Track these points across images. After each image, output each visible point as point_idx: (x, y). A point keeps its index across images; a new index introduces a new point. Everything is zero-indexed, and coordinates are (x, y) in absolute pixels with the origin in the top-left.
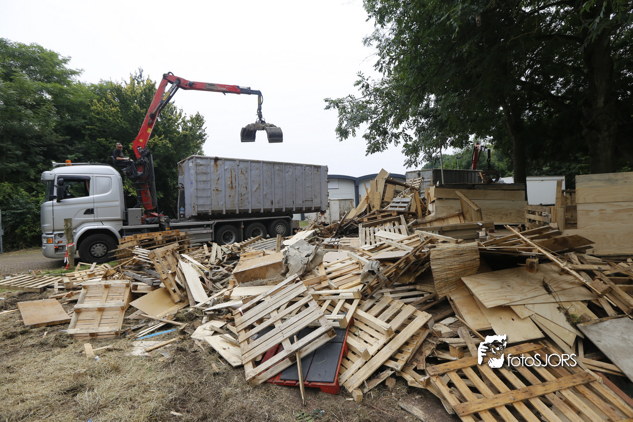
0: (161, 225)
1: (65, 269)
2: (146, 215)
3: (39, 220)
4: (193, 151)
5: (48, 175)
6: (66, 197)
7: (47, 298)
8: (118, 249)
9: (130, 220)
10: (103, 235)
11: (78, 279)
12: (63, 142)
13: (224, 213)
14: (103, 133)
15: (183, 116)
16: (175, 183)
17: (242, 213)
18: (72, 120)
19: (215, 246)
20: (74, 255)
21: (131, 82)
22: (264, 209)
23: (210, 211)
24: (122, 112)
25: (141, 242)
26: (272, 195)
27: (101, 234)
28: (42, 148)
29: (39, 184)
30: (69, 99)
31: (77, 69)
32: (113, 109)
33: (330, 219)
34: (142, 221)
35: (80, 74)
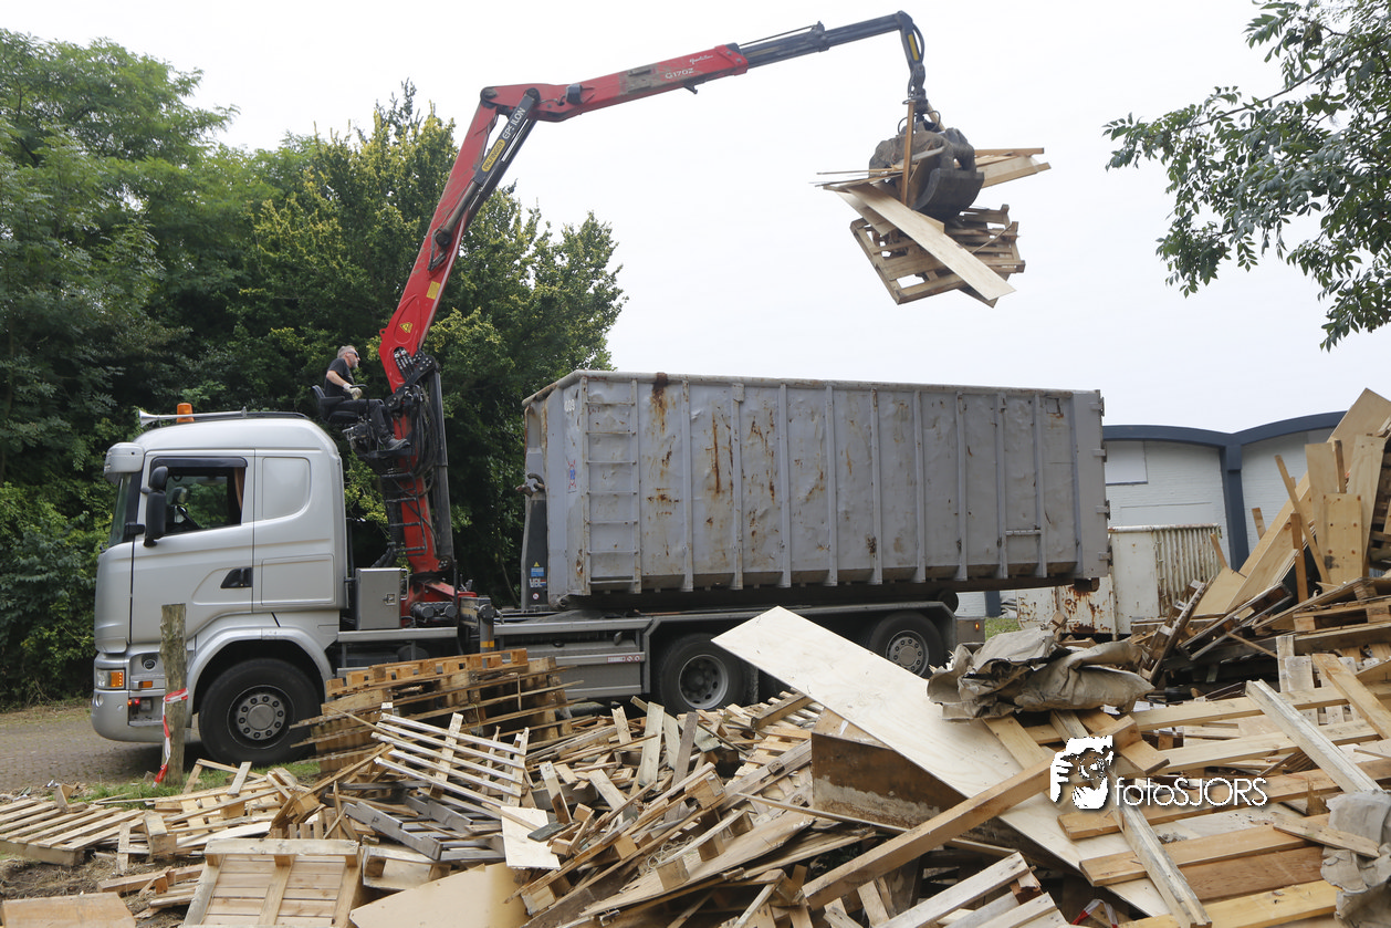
0: (463, 630)
1: (155, 784)
2: (416, 591)
3: (91, 606)
4: (572, 357)
5: (130, 454)
6: (174, 529)
7: (94, 889)
9: (361, 613)
10: (278, 662)
12: (171, 346)
13: (689, 587)
14: (288, 311)
15: (540, 233)
16: (510, 473)
17: (757, 587)
18: (198, 274)
19: (656, 715)
20: (186, 730)
21: (376, 130)
22: (840, 573)
23: (639, 580)
24: (347, 233)
25: (397, 692)
26: (871, 514)
27: (270, 661)
28: (109, 368)
29: (97, 486)
30: (193, 206)
31: (219, 108)
32: (320, 226)
33: (1117, 614)
34: (402, 613)
35: (225, 121)
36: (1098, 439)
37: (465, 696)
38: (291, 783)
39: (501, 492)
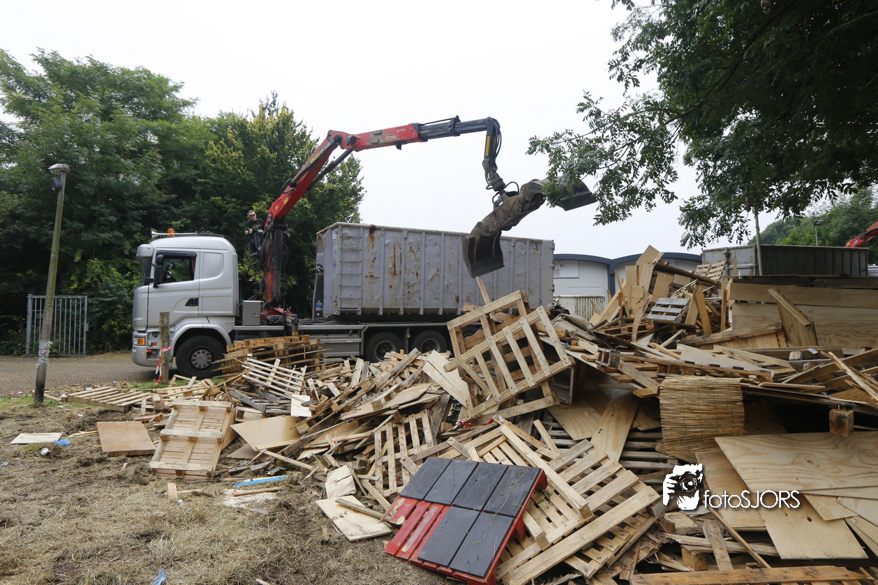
0: (286, 327)
1: (157, 383)
2: (268, 310)
3: (131, 312)
5: (146, 249)
6: (165, 281)
7: (132, 420)
8: (223, 360)
9: (244, 319)
10: (209, 337)
11: (171, 398)
12: (168, 202)
13: (381, 313)
14: (219, 190)
16: (311, 263)
17: (408, 314)
18: (180, 172)
20: (170, 364)
21: (260, 112)
22: (444, 309)
23: (360, 309)
24: (245, 157)
25: (254, 351)
26: (457, 288)
27: (205, 337)
28: (140, 211)
29: (135, 262)
30: (178, 141)
31: (191, 99)
32: (234, 154)
34: (261, 319)
35: (194, 105)
36: (552, 260)
37: (282, 353)
38: (212, 385)
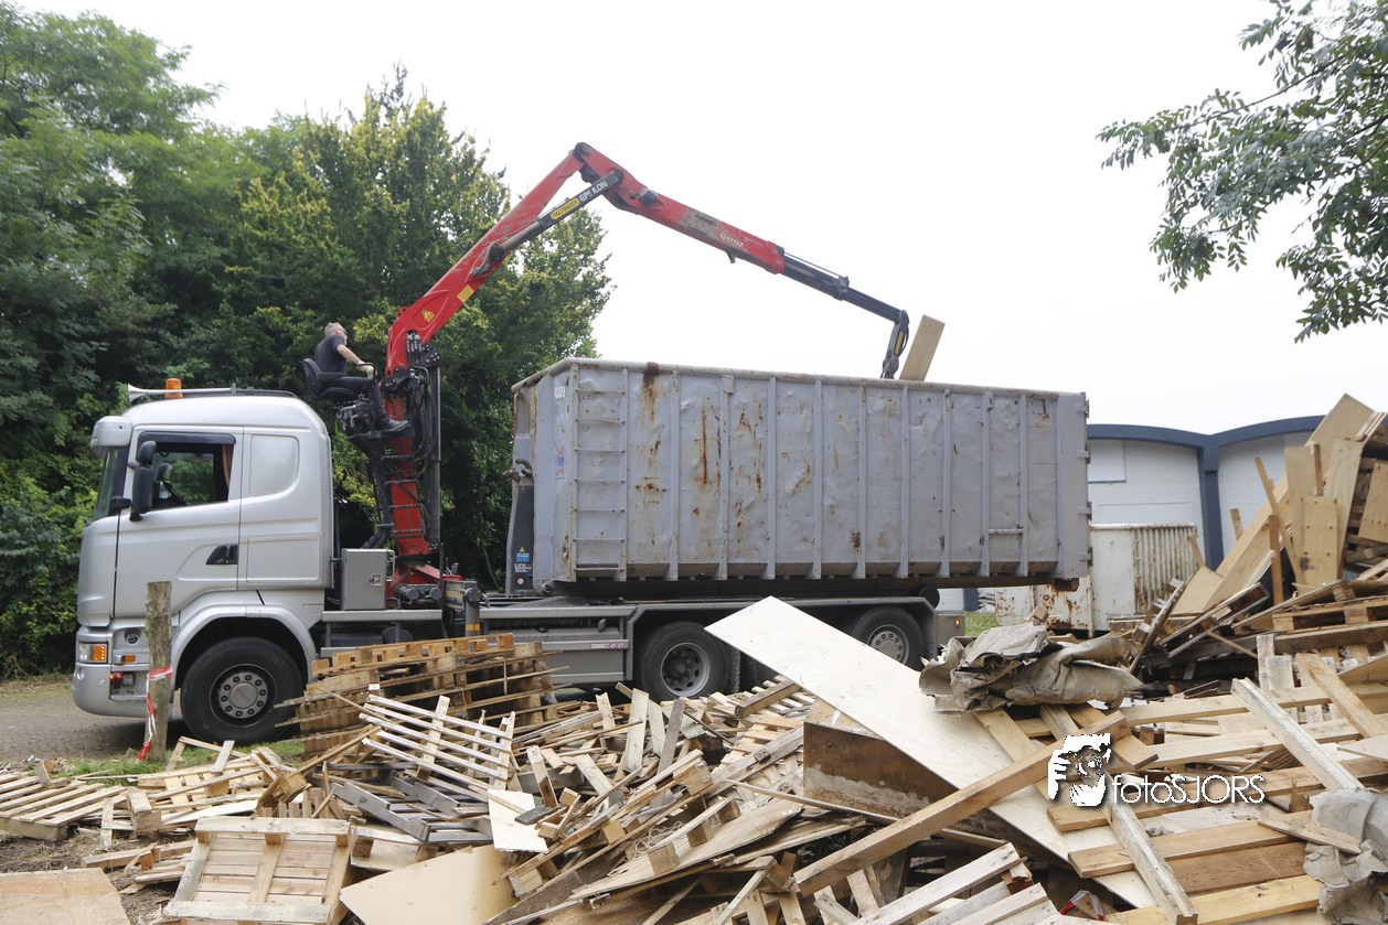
0: (448, 613)
1: (137, 761)
2: (401, 573)
5: (115, 428)
6: (159, 504)
8: (303, 699)
9: (347, 593)
10: (261, 641)
11: (177, 801)
12: (155, 322)
13: (674, 576)
14: (274, 289)
16: (499, 457)
17: (741, 578)
18: (183, 251)
19: (640, 701)
20: (168, 707)
21: (367, 111)
22: (824, 566)
23: (624, 568)
24: (335, 214)
25: (384, 673)
26: (857, 509)
27: (253, 639)
28: (93, 343)
29: (80, 463)
30: (179, 182)
31: (207, 84)
32: (309, 206)
33: (1093, 610)
34: (387, 594)
35: (213, 97)
36: (1082, 440)
37: (451, 679)
38: (275, 762)
39: (484, 477)
